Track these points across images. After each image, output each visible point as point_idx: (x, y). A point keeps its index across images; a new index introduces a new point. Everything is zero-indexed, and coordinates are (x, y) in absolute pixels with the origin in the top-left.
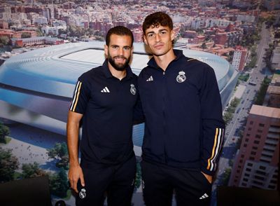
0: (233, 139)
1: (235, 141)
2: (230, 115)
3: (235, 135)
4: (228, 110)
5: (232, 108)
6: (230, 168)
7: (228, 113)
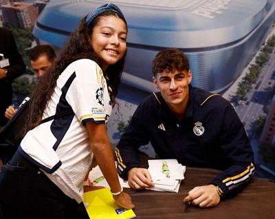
0: (270, 83)
1: (271, 86)
2: (267, 56)
3: (272, 78)
4: (264, 50)
5: (269, 47)
6: (265, 115)
7: (263, 53)
